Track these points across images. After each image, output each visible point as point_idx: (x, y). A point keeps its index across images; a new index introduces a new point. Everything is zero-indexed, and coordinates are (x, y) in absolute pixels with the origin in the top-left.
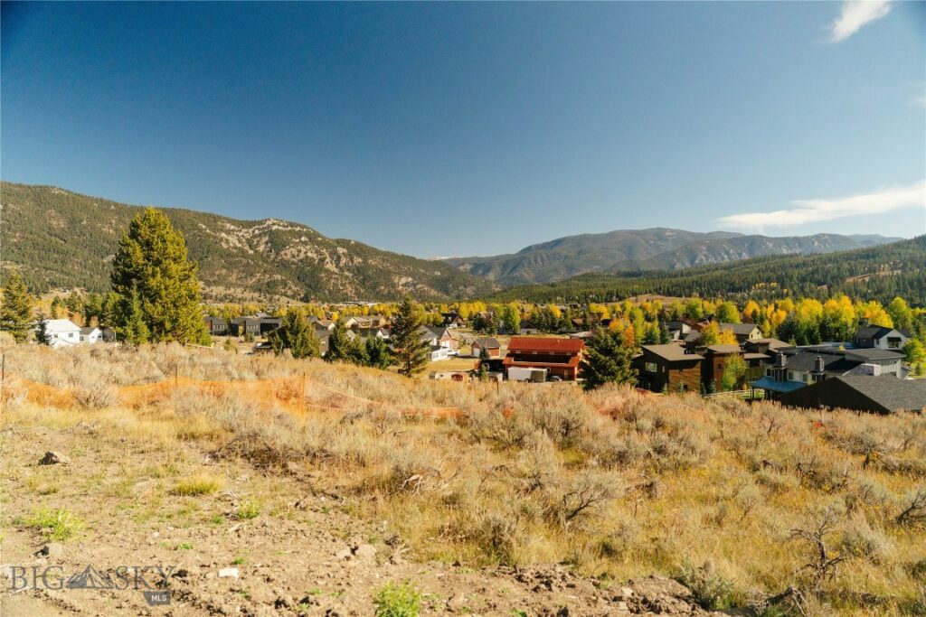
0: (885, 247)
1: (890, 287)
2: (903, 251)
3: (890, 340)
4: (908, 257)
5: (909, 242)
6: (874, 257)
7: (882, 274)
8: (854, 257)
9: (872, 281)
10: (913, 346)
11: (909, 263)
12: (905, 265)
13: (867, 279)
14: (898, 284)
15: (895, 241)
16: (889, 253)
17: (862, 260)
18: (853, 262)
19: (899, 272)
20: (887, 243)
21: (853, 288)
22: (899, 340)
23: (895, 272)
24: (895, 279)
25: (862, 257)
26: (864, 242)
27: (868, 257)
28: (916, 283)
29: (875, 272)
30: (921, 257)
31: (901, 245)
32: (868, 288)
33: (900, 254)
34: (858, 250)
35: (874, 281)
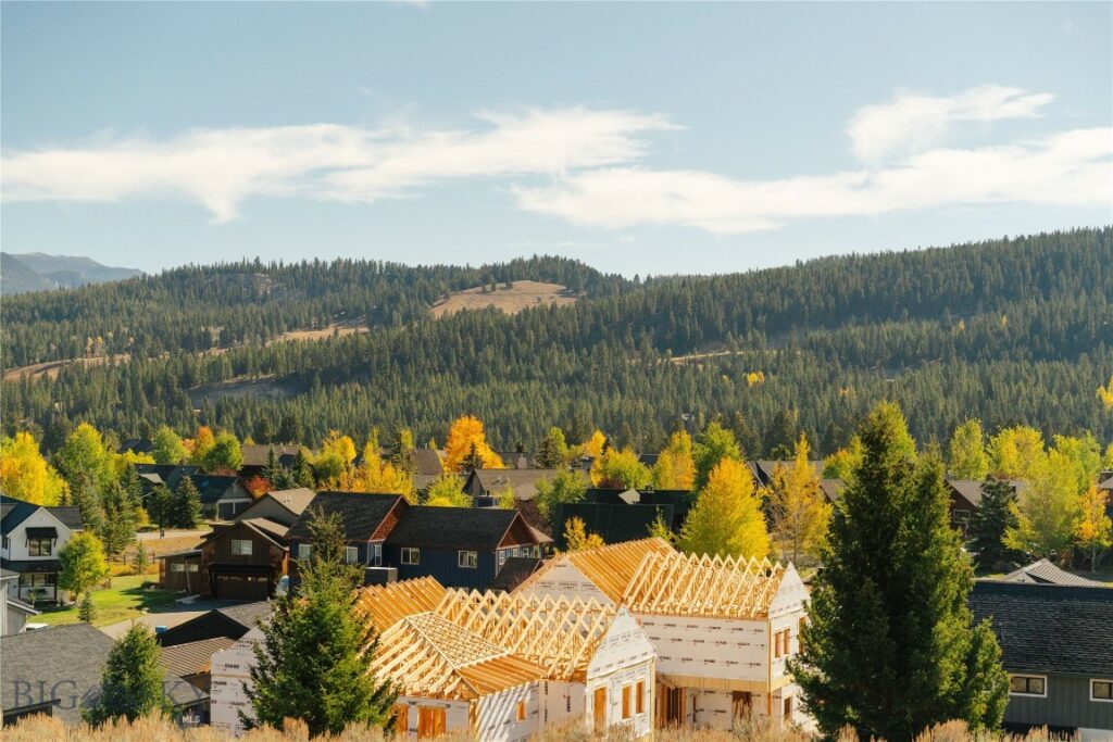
0: (99, 292)
1: (104, 397)
2: (136, 305)
3: (33, 534)
4: (147, 320)
5: (151, 283)
6: (71, 316)
7: (88, 361)
8: (26, 314)
9: (66, 379)
10: (81, 550)
11: (148, 338)
12: (140, 340)
13: (53, 374)
14: (121, 390)
15: (119, 278)
16: (107, 308)
17: (46, 325)
18: (23, 329)
19: (127, 357)
20: (101, 280)
21: (18, 398)
22: (50, 533)
23: (118, 357)
24: (115, 376)
25: (45, 316)
26: (53, 277)
27: (57, 315)
28: (159, 389)
29: (72, 356)
30: (176, 323)
31: (135, 288)
32: (55, 398)
33: (130, 313)
34: (35, 297)
35: (70, 382)
